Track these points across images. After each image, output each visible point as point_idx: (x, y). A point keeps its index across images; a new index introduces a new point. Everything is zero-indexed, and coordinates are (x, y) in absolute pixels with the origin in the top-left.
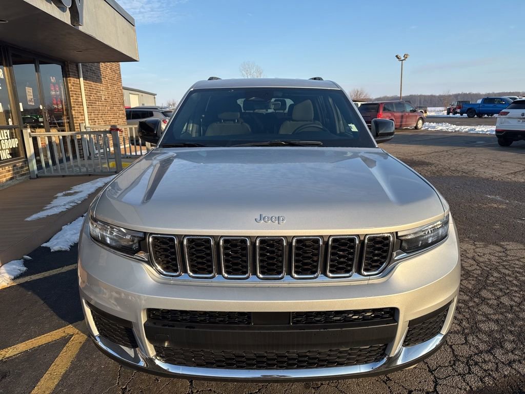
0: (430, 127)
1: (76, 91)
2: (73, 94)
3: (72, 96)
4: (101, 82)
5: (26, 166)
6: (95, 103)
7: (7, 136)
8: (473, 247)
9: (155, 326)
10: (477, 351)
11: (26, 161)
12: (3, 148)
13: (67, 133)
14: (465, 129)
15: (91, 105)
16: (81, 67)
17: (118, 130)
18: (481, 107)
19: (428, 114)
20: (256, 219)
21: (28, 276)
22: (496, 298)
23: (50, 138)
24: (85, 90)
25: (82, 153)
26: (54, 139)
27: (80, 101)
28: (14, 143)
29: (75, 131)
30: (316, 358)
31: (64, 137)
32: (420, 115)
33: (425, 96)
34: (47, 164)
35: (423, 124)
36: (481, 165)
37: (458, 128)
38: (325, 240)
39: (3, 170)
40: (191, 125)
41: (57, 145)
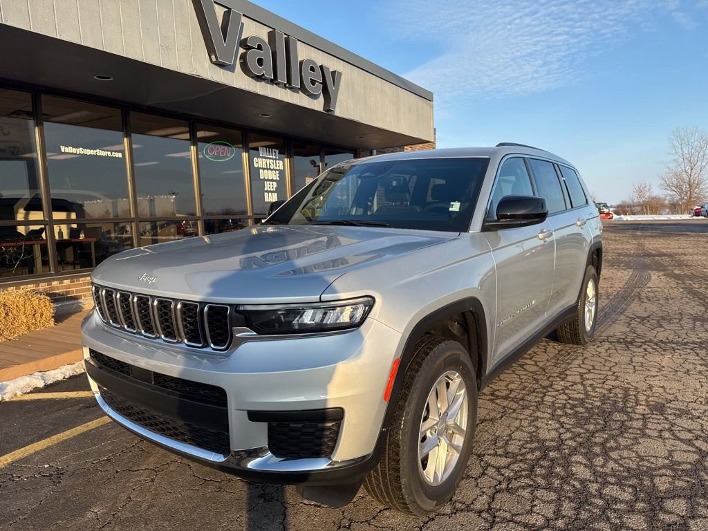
38: (176, 304)
40: (355, 208)
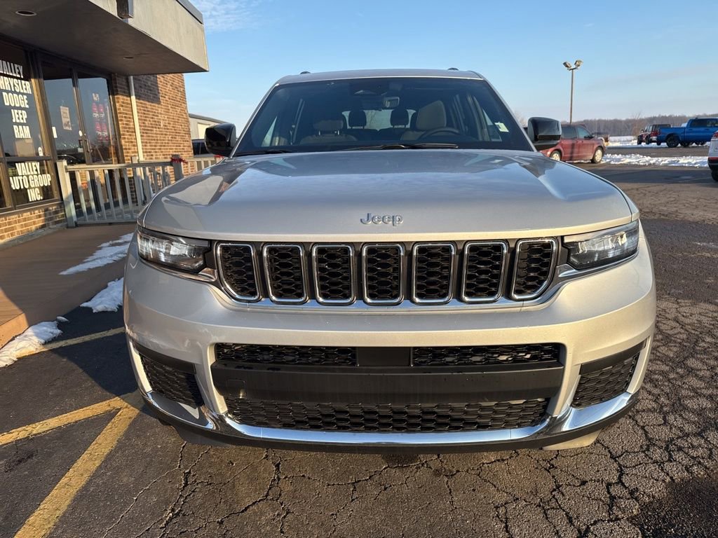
0: (613, 160)
1: (126, 114)
2: (122, 117)
3: (121, 120)
4: (159, 102)
5: (61, 211)
6: (151, 130)
7: (37, 170)
8: (676, 306)
9: (226, 368)
10: (681, 434)
11: (62, 204)
12: (32, 186)
13: (114, 166)
14: (664, 161)
15: (146, 133)
16: (132, 81)
17: (181, 160)
18: (687, 132)
19: (611, 145)
20: (361, 220)
21: (62, 340)
22: (709, 368)
23: (92, 173)
24: (138, 112)
25: (134, 197)
26: (97, 174)
27: (132, 126)
28: (46, 180)
29: (124, 163)
30: (448, 416)
31: (111, 172)
32: (599, 143)
33: (606, 122)
34: (89, 209)
35: (603, 156)
36: (687, 205)
37: (653, 160)
38: (459, 248)
39: (31, 214)
41: (102, 185)
